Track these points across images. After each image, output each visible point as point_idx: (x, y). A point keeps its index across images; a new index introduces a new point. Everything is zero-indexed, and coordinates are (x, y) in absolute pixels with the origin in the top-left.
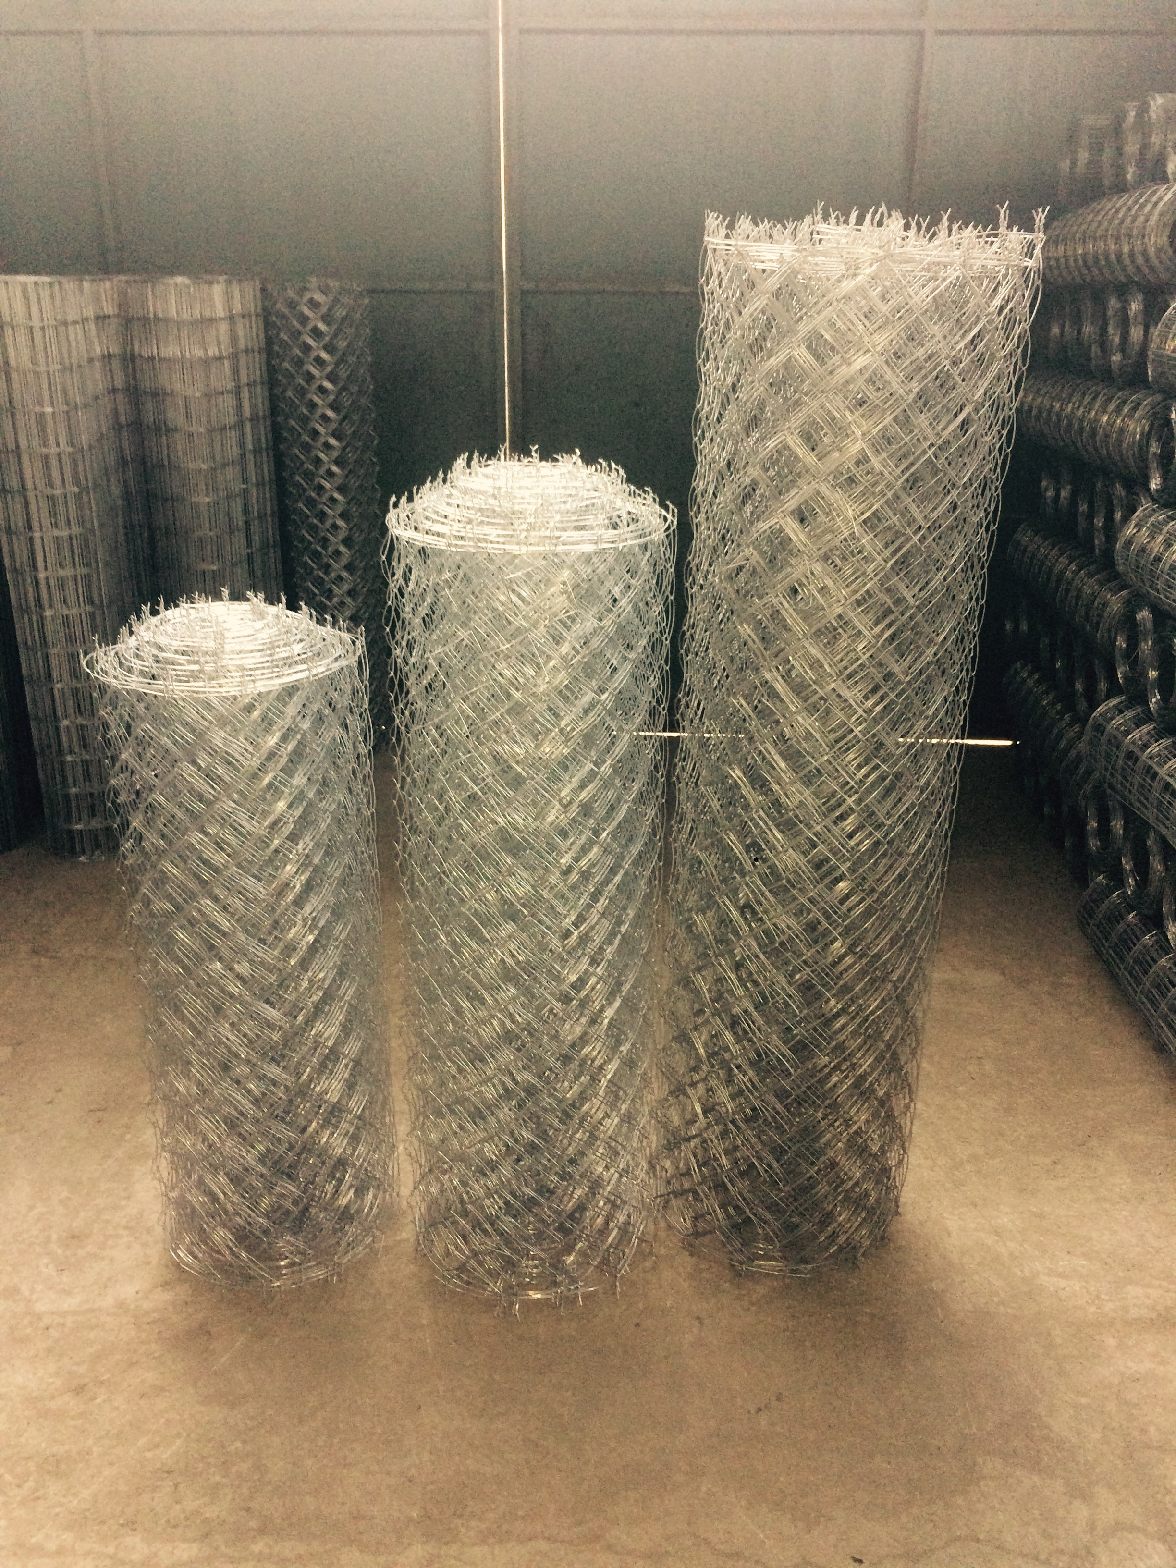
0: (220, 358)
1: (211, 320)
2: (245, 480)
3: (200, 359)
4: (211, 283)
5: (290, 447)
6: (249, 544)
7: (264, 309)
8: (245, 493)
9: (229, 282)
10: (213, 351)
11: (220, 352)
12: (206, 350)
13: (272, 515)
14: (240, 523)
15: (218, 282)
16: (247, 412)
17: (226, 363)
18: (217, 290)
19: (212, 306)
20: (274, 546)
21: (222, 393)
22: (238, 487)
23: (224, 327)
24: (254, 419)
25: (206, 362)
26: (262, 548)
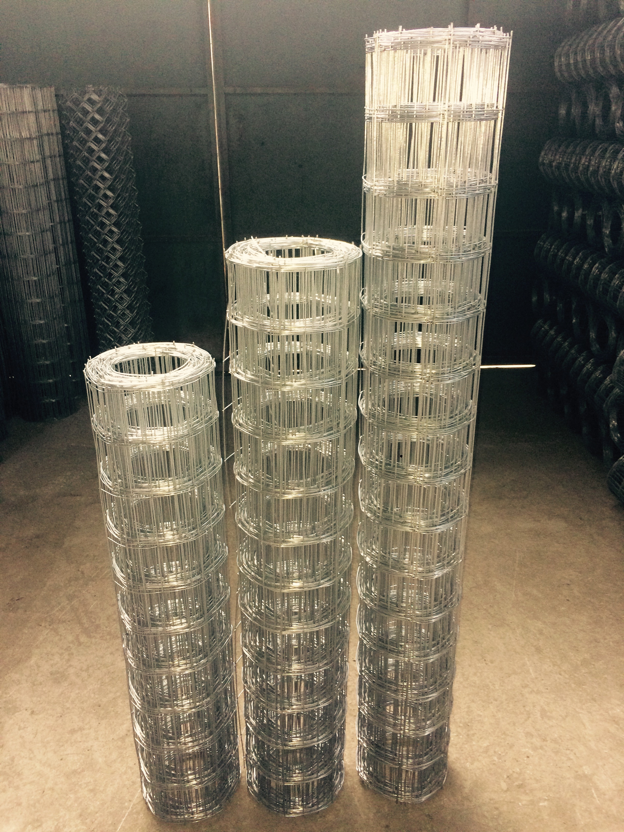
0: (31, 139)
1: (24, 112)
2: (52, 220)
3: (17, 139)
4: (21, 88)
5: (81, 198)
6: (58, 262)
7: (59, 106)
8: (53, 229)
9: (33, 89)
10: (25, 134)
11: (30, 135)
12: (20, 133)
13: (71, 243)
14: (51, 248)
15: (26, 87)
16: (51, 176)
17: (35, 142)
18: (26, 92)
19: (23, 103)
20: (74, 263)
21: (33, 162)
22: (49, 225)
23: (32, 118)
24: (55, 180)
25: (22, 141)
26: (66, 264)
